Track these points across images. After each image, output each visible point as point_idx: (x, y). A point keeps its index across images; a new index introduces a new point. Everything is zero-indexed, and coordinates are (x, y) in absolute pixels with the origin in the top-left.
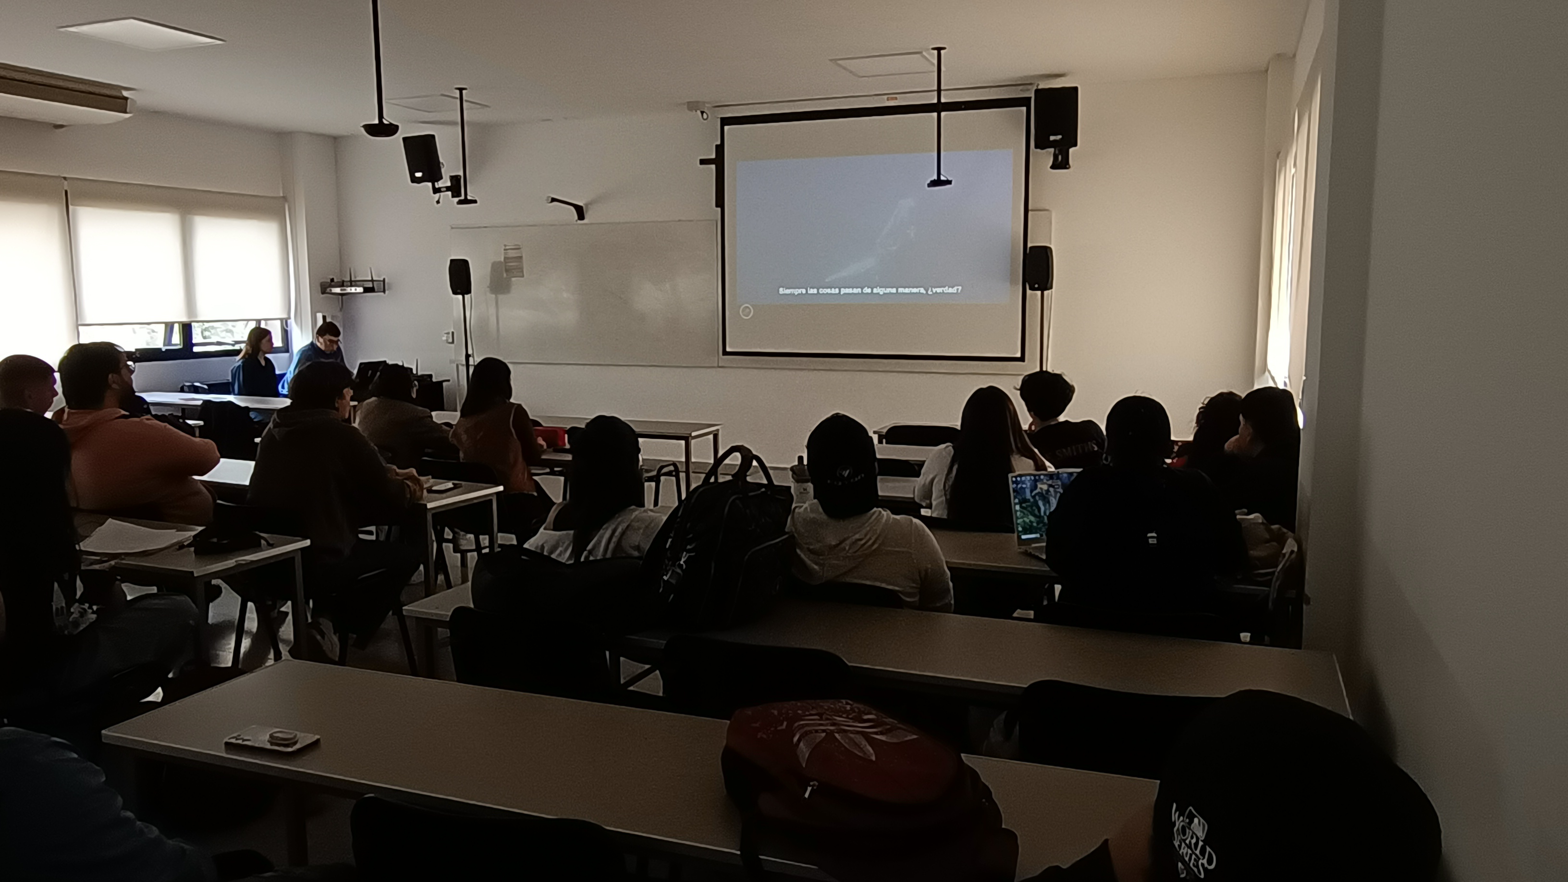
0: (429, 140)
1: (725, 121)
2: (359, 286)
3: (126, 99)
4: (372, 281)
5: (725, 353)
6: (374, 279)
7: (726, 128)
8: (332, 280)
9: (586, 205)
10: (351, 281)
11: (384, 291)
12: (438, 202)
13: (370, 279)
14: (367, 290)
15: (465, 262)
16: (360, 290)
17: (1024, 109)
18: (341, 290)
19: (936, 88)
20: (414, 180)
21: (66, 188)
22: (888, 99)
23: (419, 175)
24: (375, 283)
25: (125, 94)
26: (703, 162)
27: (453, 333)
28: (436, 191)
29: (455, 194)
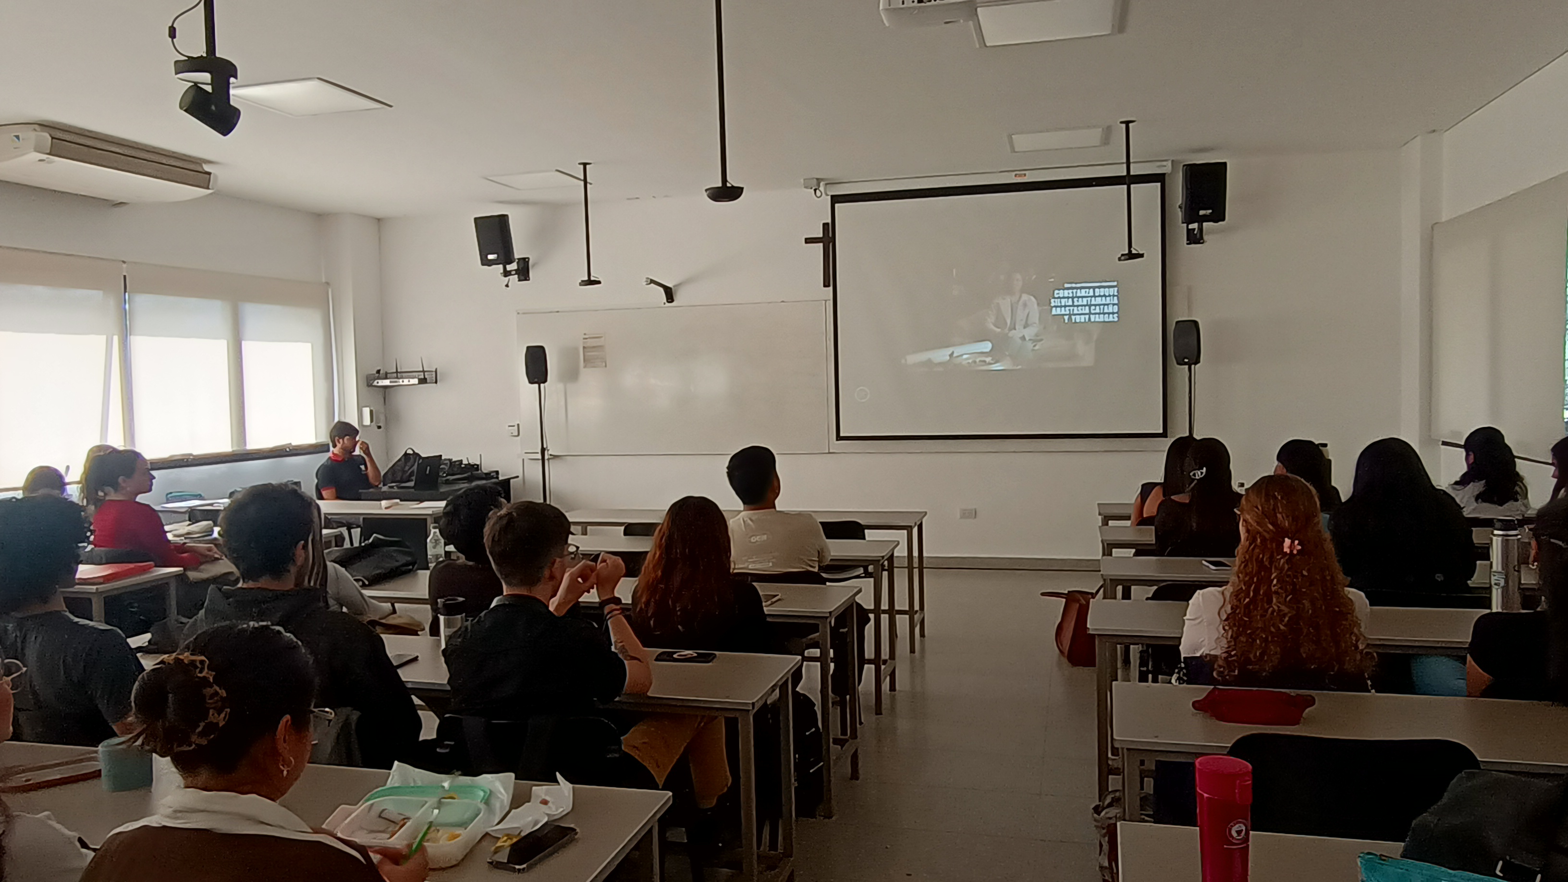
0: (502, 221)
1: (836, 199)
2: (413, 378)
3: (209, 174)
4: (424, 371)
5: (839, 438)
6: (425, 370)
7: (837, 205)
8: (378, 372)
9: (674, 286)
10: (397, 372)
11: (436, 382)
12: (507, 286)
13: (422, 370)
14: (423, 381)
15: (542, 348)
16: (416, 381)
17: (1159, 184)
18: (391, 382)
19: (1125, 160)
20: (485, 262)
21: (125, 274)
22: (1016, 176)
23: (490, 257)
24: (426, 373)
25: (207, 168)
26: (808, 241)
27: (518, 425)
28: (506, 273)
29: (522, 278)
